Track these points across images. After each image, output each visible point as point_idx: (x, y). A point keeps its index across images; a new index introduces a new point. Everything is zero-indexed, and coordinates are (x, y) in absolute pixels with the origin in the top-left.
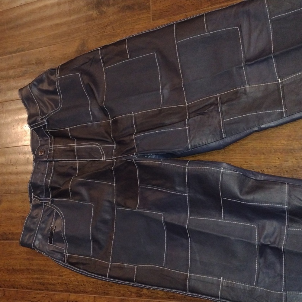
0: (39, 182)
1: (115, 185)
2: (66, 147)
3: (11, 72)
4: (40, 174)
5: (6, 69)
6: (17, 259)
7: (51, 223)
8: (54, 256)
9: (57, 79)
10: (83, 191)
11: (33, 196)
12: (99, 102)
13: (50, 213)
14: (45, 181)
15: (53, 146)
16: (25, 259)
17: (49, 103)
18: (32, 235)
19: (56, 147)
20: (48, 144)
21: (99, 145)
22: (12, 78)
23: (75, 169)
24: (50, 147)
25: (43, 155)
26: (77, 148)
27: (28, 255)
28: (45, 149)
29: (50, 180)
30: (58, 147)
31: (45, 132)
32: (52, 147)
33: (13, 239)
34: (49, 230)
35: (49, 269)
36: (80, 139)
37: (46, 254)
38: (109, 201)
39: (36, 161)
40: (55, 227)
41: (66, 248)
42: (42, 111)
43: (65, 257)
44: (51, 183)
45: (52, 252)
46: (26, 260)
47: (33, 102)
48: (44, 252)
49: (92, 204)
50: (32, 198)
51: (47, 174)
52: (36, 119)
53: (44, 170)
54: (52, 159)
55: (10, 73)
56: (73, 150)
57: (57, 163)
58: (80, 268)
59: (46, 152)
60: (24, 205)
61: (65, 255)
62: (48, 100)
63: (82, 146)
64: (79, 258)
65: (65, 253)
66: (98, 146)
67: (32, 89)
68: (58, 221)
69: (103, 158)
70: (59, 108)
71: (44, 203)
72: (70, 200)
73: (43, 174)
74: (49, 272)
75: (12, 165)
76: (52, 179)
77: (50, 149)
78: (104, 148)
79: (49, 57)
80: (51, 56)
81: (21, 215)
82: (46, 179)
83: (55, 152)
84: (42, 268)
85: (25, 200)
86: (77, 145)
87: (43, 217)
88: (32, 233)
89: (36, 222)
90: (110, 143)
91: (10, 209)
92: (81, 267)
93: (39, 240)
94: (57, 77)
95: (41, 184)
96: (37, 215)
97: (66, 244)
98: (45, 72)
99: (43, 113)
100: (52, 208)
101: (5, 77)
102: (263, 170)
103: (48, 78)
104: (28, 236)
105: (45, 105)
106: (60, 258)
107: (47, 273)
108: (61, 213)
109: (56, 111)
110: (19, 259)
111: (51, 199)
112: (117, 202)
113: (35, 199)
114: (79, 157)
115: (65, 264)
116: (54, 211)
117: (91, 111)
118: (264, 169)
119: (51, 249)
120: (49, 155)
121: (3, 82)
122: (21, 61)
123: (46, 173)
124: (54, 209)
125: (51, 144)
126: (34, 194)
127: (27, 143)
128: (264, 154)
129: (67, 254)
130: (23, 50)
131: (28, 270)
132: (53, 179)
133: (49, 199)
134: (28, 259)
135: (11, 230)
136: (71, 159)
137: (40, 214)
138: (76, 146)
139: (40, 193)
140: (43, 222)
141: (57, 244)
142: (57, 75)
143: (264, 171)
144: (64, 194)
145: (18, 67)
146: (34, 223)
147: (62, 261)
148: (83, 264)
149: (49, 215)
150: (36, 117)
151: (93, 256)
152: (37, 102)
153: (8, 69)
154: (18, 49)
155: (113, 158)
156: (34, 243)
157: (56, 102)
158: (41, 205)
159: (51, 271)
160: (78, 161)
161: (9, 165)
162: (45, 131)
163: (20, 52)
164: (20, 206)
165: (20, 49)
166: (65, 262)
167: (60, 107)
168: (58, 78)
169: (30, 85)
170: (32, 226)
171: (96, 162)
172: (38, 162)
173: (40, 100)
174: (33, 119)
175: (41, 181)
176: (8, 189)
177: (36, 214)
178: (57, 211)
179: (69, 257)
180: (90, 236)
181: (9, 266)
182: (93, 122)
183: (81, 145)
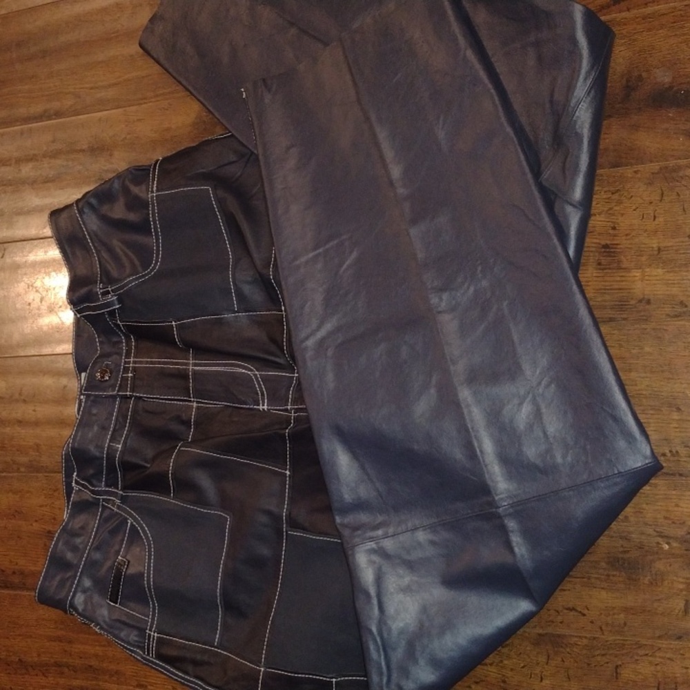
0: (92, 448)
1: (288, 473)
2: (165, 366)
3: (27, 170)
4: (96, 428)
5: (14, 161)
6: (31, 637)
7: (118, 553)
8: (122, 634)
9: (152, 197)
10: (204, 480)
11: (76, 480)
12: (258, 262)
13: (116, 527)
14: (109, 445)
15: (132, 360)
16: (51, 639)
17: (126, 255)
18: (68, 579)
19: (141, 362)
20: (120, 354)
21: (251, 370)
22: (28, 184)
23: (187, 423)
24: (125, 363)
25: (107, 380)
26: (195, 372)
27: (61, 629)
28: (112, 367)
29: (120, 446)
30: (145, 362)
31: (112, 326)
32: (129, 363)
33: (23, 587)
34: (111, 568)
35: (113, 667)
36: (203, 351)
37: (101, 628)
38: (269, 513)
39: (88, 396)
40: (129, 562)
41: (153, 619)
42: (105, 272)
43: (149, 640)
44: (123, 452)
45: (118, 625)
46: (55, 641)
47: (86, 248)
48: (97, 624)
49: (226, 516)
50: (74, 484)
51: (114, 430)
52: (90, 292)
53: (107, 419)
54: (128, 393)
55: (23, 171)
56: (183, 376)
57: (141, 404)
58: (186, 673)
59: (114, 374)
60: (53, 503)
61: (150, 635)
62: (123, 247)
63: (207, 368)
64: (184, 647)
65: (150, 630)
66: (249, 373)
67: (85, 216)
68: (136, 550)
69: (263, 405)
70: (152, 271)
71: (103, 501)
72: (170, 500)
73: (104, 428)
74: (111, 676)
75: (25, 401)
76: (125, 443)
77: (124, 367)
78: (266, 379)
79: (124, 136)
80: (129, 134)
81: (44, 527)
82: (110, 442)
83: (136, 376)
84: (94, 663)
85: (55, 491)
86: (195, 365)
87: (98, 536)
88: (69, 574)
89: (81, 546)
90: (284, 369)
91: (16, 511)
92: (190, 668)
93: (84, 591)
94: (152, 192)
95: (98, 454)
96: (82, 528)
97: (154, 609)
98: (119, 176)
99: (108, 279)
100: (121, 515)
101: (10, 180)
102: (674, 451)
103: (126, 191)
104: (58, 578)
105: (116, 258)
106: (136, 641)
107: (107, 677)
108: (145, 530)
109: (143, 276)
110: (36, 638)
111: (121, 492)
112: (289, 516)
113: (81, 488)
114: (200, 394)
115: (148, 657)
116: (128, 523)
117: (235, 284)
118: (678, 448)
119: (115, 617)
120: (121, 381)
121: (5, 192)
122: (53, 142)
123: (112, 426)
124: (128, 519)
125: (128, 355)
126: (77, 476)
127: (63, 350)
128: (679, 409)
129: (156, 635)
130: (58, 114)
131: (60, 666)
132: (128, 444)
133: (117, 493)
134: (59, 639)
135: (17, 564)
136: (176, 398)
137: (91, 526)
138: (192, 365)
139: (93, 476)
140: (98, 548)
141: (132, 605)
142: (152, 188)
143: (677, 452)
144: (157, 483)
145: (44, 156)
146: (75, 549)
147: (142, 651)
148: (196, 663)
149: (114, 532)
150: (90, 287)
151: (220, 646)
152: (95, 247)
153: (19, 161)
154: (45, 111)
155: (289, 407)
156: (71, 599)
157: (144, 255)
158: (95, 504)
159: (117, 672)
160: (195, 405)
161: (17, 401)
162: (114, 324)
163: (49, 118)
164: (41, 506)
165: (52, 112)
166: (148, 654)
167: (154, 268)
168: (155, 194)
169: (80, 205)
170: (69, 556)
171: (242, 411)
172: (92, 398)
173: (104, 244)
174: (84, 291)
175: (97, 446)
176: (12, 460)
177: (79, 525)
178: (134, 523)
179: (160, 642)
180: (218, 594)
181: (11, 654)
182: (238, 312)
183: (205, 365)
